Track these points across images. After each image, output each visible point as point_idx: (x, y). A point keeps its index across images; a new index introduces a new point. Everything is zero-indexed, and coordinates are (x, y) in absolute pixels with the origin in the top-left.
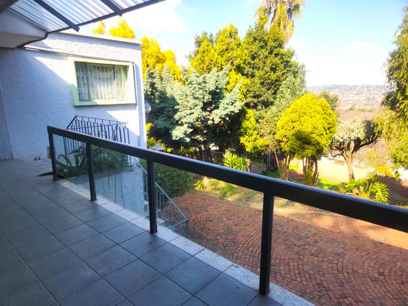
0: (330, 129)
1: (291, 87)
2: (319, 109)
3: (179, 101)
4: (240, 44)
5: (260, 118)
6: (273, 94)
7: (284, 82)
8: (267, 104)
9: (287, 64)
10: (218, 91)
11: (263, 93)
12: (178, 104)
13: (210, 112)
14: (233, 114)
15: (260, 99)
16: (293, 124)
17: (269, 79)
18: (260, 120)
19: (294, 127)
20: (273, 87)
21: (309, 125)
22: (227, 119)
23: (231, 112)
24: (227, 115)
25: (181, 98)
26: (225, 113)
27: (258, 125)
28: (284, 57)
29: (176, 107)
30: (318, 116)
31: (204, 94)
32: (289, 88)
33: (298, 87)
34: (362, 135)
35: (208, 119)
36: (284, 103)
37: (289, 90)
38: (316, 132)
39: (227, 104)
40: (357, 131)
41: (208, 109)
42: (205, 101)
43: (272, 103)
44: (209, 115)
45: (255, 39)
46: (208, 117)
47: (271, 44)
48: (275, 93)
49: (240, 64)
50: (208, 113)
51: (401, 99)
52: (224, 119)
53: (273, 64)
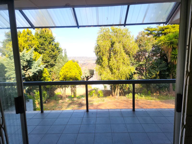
0: (80, 73)
1: (62, 58)
2: (75, 66)
3: (6, 67)
4: (34, 38)
5: (51, 72)
6: (54, 61)
7: (59, 56)
8: (52, 66)
9: (58, 48)
10: (31, 60)
11: (50, 61)
12: (6, 68)
13: (26, 71)
14: (40, 71)
15: (49, 63)
16: (67, 73)
17: (52, 54)
18: (51, 73)
19: (68, 74)
20: (54, 58)
21: (74, 73)
22: (37, 73)
23: (39, 70)
24: (37, 71)
25: (8, 64)
26: (36, 70)
27: (50, 75)
28: (56, 45)
29: (5, 70)
30: (76, 69)
31: (23, 62)
32: (61, 58)
33: (64, 58)
34: (89, 75)
35: (26, 75)
36: (60, 65)
37: (61, 59)
38: (77, 75)
39: (37, 66)
40: (87, 73)
41: (26, 69)
42: (24, 66)
43: (54, 65)
44: (25, 72)
45: (41, 37)
46: (25, 73)
47: (49, 40)
48: (55, 61)
49: (36, 48)
50: (26, 72)
51: (101, 61)
52: (35, 74)
53: (52, 48)
